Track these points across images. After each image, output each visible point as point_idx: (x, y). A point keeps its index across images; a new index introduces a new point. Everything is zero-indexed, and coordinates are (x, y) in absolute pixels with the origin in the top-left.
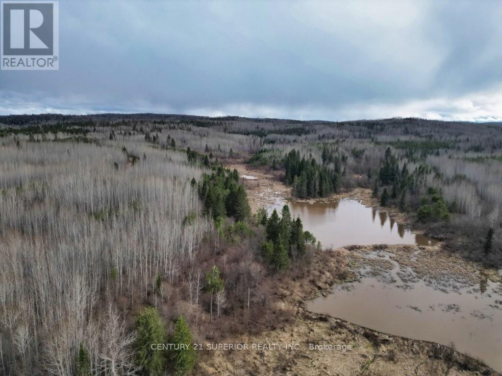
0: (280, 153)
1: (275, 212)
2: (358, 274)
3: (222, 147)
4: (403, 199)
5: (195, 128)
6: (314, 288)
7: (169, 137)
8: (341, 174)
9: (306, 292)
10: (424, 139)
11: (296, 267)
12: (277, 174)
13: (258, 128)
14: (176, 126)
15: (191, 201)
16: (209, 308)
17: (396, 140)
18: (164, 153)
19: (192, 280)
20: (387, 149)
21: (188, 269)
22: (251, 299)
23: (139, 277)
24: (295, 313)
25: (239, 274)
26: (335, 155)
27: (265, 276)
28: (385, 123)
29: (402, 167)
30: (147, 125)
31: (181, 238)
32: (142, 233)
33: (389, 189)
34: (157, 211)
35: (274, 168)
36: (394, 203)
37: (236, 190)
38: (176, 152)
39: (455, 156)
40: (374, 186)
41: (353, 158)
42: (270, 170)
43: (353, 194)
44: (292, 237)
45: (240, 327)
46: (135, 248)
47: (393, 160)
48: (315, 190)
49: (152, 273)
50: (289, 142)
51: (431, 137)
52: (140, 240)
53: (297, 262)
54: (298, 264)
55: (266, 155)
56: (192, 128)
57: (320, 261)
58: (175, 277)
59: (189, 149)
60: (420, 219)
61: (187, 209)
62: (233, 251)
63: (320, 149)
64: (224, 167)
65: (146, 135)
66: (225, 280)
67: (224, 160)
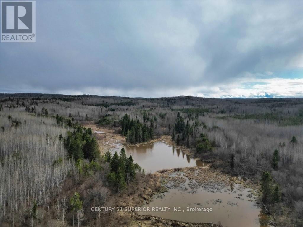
0: (118, 117)
1: (116, 153)
2: (166, 187)
3: (80, 114)
4: (188, 141)
5: (62, 102)
6: (142, 199)
7: (43, 108)
8: (154, 128)
9: (136, 203)
10: (196, 108)
11: (130, 187)
12: (117, 129)
13: (104, 102)
14: (49, 101)
15: (59, 150)
16: (72, 222)
17: (182, 108)
18: (40, 119)
19: (59, 204)
20: (178, 113)
21: (57, 197)
22: (102, 212)
23: (19, 206)
24: (130, 218)
25: (93, 196)
26: (151, 117)
27: (110, 196)
28: (176, 99)
29: (187, 123)
30: (27, 101)
31: (51, 175)
32: (22, 175)
33: (181, 135)
34: (34, 158)
35: (115, 126)
36: (184, 144)
37: (90, 141)
38: (48, 118)
39: (212, 116)
40: (172, 134)
41: (160, 118)
42: (112, 127)
43: (161, 139)
44: (127, 168)
46: (16, 186)
47: (182, 119)
48: (140, 138)
49: (29, 202)
50: (123, 110)
51: (200, 106)
52: (21, 180)
54: (131, 185)
55: (109, 118)
56: (59, 102)
57: (145, 181)
58: (47, 203)
59: (57, 115)
60: (198, 151)
61: (56, 155)
62: (88, 181)
63: (142, 113)
64: (82, 127)
65: (27, 107)
66: (83, 202)
67: (82, 122)
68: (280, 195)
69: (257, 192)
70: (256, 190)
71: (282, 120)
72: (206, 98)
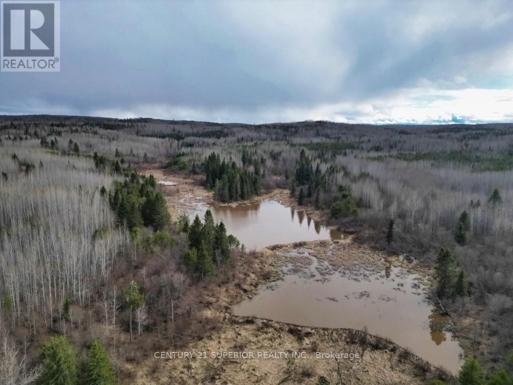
0: (200, 156)
1: (197, 218)
2: (280, 273)
3: (135, 152)
4: (317, 198)
5: (102, 131)
6: (240, 291)
7: (71, 142)
8: (261, 176)
9: (232, 297)
10: (333, 141)
11: (221, 272)
12: (198, 179)
14: (79, 129)
15: (102, 213)
16: (129, 327)
17: (309, 142)
18: (66, 159)
19: (107, 299)
20: (301, 151)
21: (102, 287)
22: (176, 312)
23: (41, 302)
24: (221, 320)
25: (161, 287)
26: (254, 157)
27: (189, 286)
28: (299, 125)
29: (316, 168)
30: (43, 128)
31: (91, 254)
32: (42, 252)
33: (305, 188)
34: (60, 226)
35: (194, 172)
36: (310, 202)
37: (153, 197)
38: (80, 158)
39: (360, 156)
40: (292, 186)
41: (271, 160)
42: (189, 174)
43: (272, 195)
44: (216, 243)
45: (164, 343)
46: (34, 271)
47: (308, 162)
48: (237, 193)
49: (58, 296)
50: (208, 145)
51: (339, 138)
52: (41, 260)
53: (221, 267)
54: (221, 269)
55: (185, 159)
56: (98, 131)
57: (245, 263)
58: (86, 298)
59: (96, 154)
60: (333, 215)
61: (97, 221)
62: (152, 263)
63: (239, 151)
64: (138, 173)
65: (42, 140)
66: (145, 295)
67: (138, 165)
68: (465, 285)
69: (428, 280)
70: (427, 277)
71: (478, 162)
72: (350, 123)
